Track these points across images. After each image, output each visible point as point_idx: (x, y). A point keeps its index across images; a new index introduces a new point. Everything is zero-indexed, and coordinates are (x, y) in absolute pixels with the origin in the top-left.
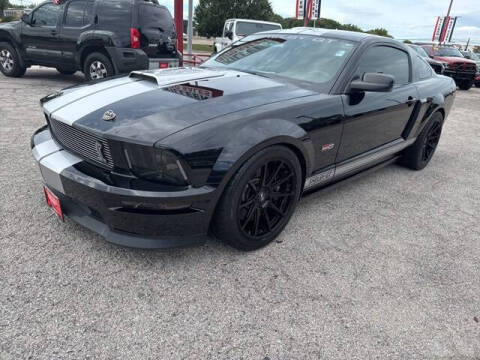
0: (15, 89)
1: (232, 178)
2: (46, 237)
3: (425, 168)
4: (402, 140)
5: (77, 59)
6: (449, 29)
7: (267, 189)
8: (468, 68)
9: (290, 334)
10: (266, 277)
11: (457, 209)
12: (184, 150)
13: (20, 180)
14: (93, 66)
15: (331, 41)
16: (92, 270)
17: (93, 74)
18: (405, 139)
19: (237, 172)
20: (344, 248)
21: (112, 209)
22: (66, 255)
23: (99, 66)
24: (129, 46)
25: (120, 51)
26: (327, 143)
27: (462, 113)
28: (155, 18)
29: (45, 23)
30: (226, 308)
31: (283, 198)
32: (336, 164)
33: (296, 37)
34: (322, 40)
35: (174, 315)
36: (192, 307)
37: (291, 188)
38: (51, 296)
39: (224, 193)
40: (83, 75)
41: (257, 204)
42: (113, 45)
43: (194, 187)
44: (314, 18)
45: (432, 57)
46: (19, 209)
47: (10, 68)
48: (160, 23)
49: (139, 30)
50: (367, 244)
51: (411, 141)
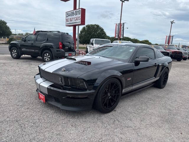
0: (18, 63)
1: (100, 88)
2: (39, 109)
3: (164, 88)
4: (154, 78)
5: (40, 52)
6: (171, 40)
7: (110, 92)
8: (179, 53)
9: (121, 137)
10: (112, 121)
11: (176, 101)
12: (86, 79)
13: (26, 92)
14: (45, 55)
15: (128, 47)
16: (56, 118)
17: (45, 58)
18: (155, 77)
19: (102, 86)
20: (137, 113)
21: (64, 98)
22: (46, 114)
23: (47, 55)
24: (59, 48)
25: (55, 50)
26: (129, 78)
27: (178, 69)
28: (67, 39)
29: (29, 41)
30: (100, 130)
31: (116, 95)
32: (132, 85)
33: (116, 46)
34: (125, 46)
35: (84, 131)
36: (89, 129)
37: (118, 92)
38: (44, 126)
39: (98, 93)
40: (41, 58)
41: (107, 97)
42: (53, 48)
43: (89, 90)
44: (121, 37)
45: (165, 50)
46: (28, 101)
47: (15, 56)
48: (69, 40)
49: (62, 43)
50: (145, 111)
51: (158, 78)
